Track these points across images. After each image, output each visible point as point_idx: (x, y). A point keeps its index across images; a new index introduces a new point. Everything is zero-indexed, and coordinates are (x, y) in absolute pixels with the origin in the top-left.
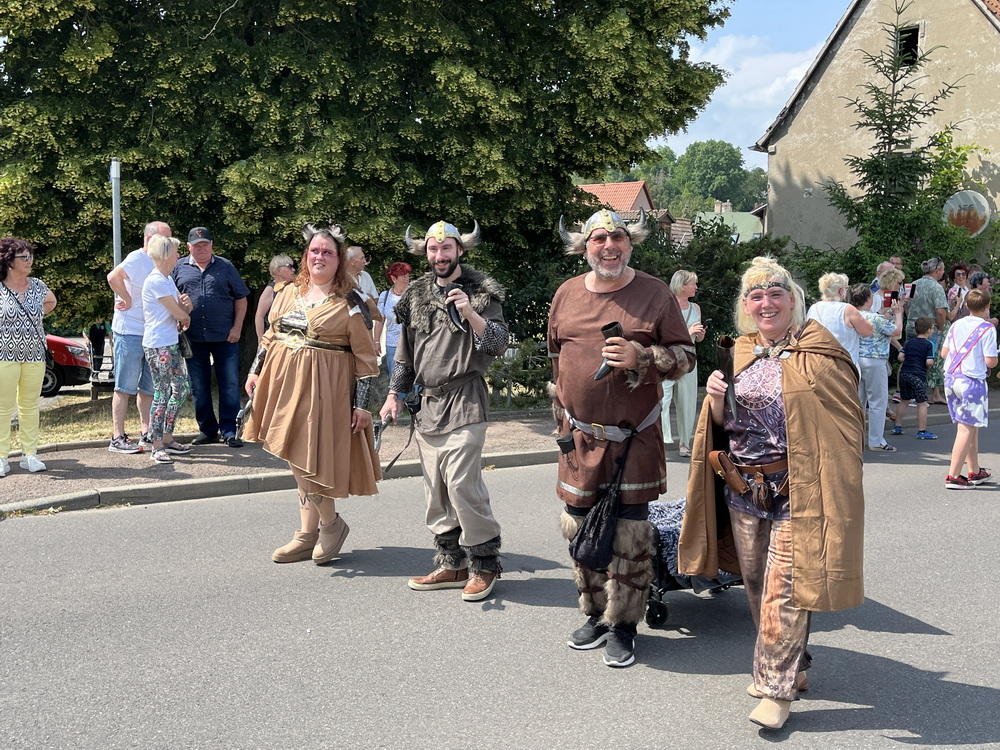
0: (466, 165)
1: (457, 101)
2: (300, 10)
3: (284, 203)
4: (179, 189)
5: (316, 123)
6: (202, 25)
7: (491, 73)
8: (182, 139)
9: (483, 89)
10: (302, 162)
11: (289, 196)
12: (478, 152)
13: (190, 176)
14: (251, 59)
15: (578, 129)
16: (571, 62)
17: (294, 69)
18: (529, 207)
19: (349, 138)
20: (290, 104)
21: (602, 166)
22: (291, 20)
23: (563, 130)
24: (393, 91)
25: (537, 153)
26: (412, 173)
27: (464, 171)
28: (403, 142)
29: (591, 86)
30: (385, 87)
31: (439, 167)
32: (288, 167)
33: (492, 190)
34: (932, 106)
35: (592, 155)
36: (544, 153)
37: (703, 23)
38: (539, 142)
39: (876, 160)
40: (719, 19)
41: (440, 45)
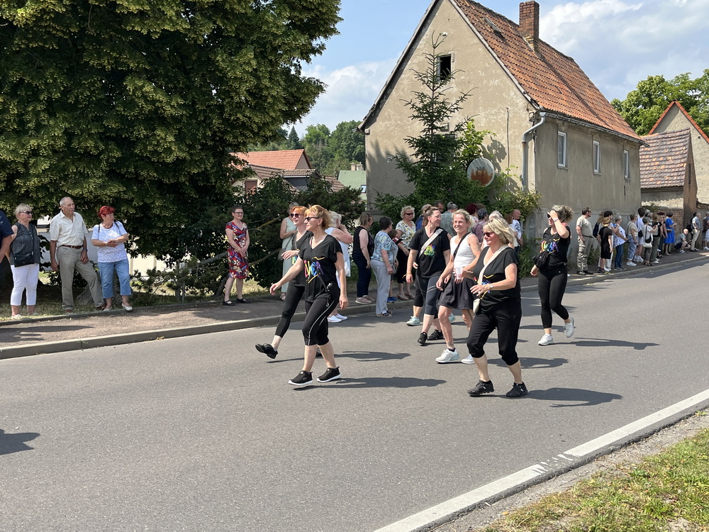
0: (150, 144)
1: (141, 103)
2: (30, 41)
3: (22, 170)
5: (44, 116)
7: (167, 83)
9: (159, 95)
10: (33, 142)
11: (25, 165)
12: (159, 136)
15: (226, 121)
16: (221, 80)
17: (27, 79)
18: (196, 171)
19: (67, 125)
20: (23, 103)
21: (244, 144)
22: (23, 46)
23: (216, 122)
24: (99, 94)
25: (200, 136)
26: (114, 149)
27: (149, 148)
28: (107, 128)
29: (233, 94)
30: (93, 92)
31: (133, 144)
32: (24, 145)
33: (169, 160)
34: (456, 106)
35: (236, 138)
36: (205, 136)
37: (307, 52)
38: (201, 129)
39: (424, 139)
40: (318, 51)
41: (129, 66)
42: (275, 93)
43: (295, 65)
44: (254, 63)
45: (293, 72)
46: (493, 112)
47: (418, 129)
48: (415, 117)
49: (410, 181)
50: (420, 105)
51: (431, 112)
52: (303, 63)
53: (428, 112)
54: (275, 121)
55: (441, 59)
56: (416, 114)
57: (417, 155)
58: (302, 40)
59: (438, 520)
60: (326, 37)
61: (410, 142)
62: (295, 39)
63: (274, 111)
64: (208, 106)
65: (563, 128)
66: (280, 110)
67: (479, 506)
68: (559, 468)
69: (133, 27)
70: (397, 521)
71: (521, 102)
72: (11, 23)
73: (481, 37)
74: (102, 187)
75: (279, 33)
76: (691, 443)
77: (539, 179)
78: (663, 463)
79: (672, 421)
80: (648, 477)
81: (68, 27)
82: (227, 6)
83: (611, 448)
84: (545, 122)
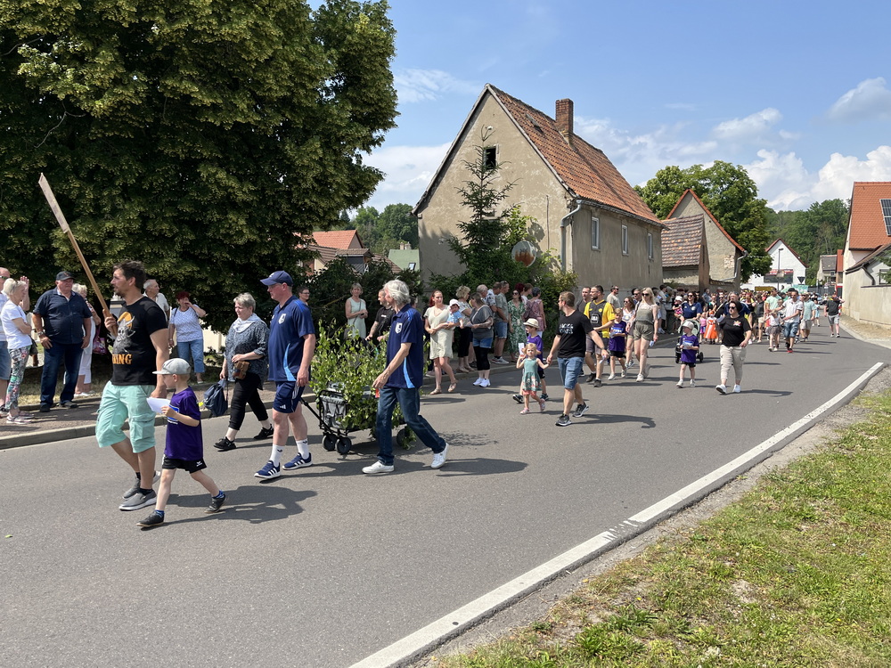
0: (223, 227)
1: (214, 188)
2: (106, 130)
3: (97, 251)
4: (21, 243)
5: (119, 201)
6: (37, 136)
7: (237, 170)
8: (24, 210)
9: (231, 182)
10: (109, 225)
11: (101, 246)
12: (231, 219)
13: (30, 235)
14: (72, 158)
15: (294, 206)
16: (288, 167)
17: (103, 166)
18: (266, 253)
19: (142, 209)
20: (99, 188)
21: (311, 228)
22: (99, 136)
23: (285, 206)
24: (172, 181)
25: (269, 220)
26: (188, 232)
27: (222, 231)
28: (182, 213)
29: (300, 181)
30: (166, 179)
31: (206, 227)
32: (100, 228)
33: (241, 242)
34: (502, 194)
35: (304, 221)
36: (274, 220)
37: (368, 144)
38: (270, 213)
39: (474, 224)
40: (378, 142)
41: (202, 154)
42: (339, 181)
43: (357, 156)
44: (320, 152)
45: (354, 162)
46: (534, 199)
47: (468, 214)
48: (465, 203)
49: (461, 263)
50: (470, 193)
51: (480, 200)
52: (363, 153)
53: (477, 199)
54: (339, 206)
55: (488, 151)
56: (467, 200)
57: (467, 238)
58: (365, 132)
59: (526, 590)
60: (385, 130)
61: (461, 226)
62: (357, 131)
63: (339, 197)
64: (277, 192)
65: (596, 214)
66: (345, 196)
67: (561, 574)
68: (626, 534)
69: (207, 119)
70: (488, 592)
71: (560, 190)
72: (89, 114)
73: (523, 132)
74: (177, 266)
75: (343, 124)
76: (738, 507)
77: (576, 260)
78: (717, 527)
79: (718, 485)
80: (707, 540)
81: (143, 118)
82: (295, 100)
83: (670, 513)
84: (581, 208)
